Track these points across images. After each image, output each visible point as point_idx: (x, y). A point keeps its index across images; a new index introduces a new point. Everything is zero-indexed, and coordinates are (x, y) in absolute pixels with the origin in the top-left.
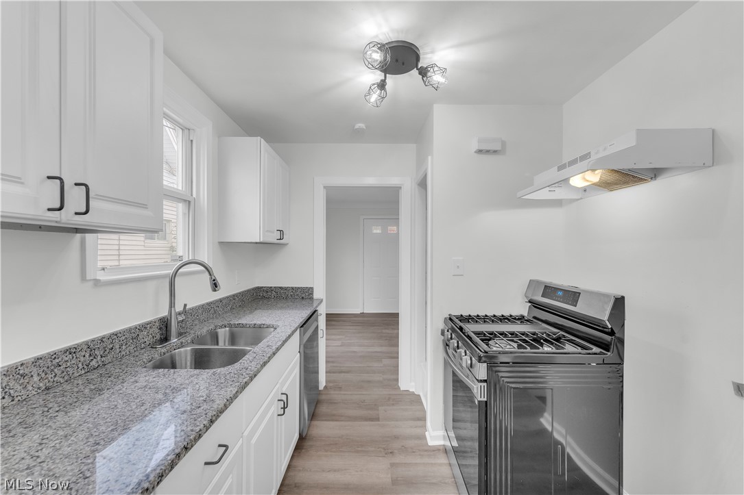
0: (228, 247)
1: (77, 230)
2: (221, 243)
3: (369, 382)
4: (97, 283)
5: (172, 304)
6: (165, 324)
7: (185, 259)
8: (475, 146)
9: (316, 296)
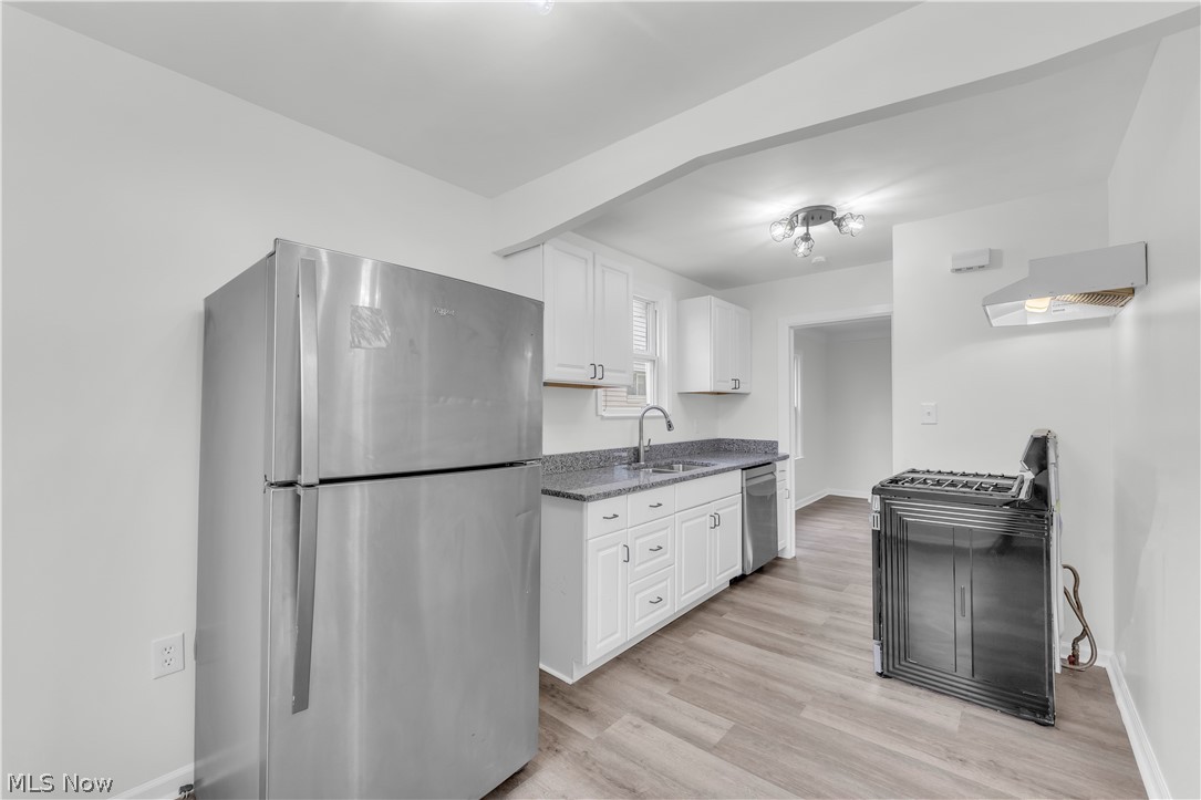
0: (686, 396)
1: (594, 387)
2: (681, 394)
3: (854, 564)
4: (602, 417)
5: (641, 438)
6: (637, 450)
7: (652, 405)
8: (949, 265)
9: (782, 450)
